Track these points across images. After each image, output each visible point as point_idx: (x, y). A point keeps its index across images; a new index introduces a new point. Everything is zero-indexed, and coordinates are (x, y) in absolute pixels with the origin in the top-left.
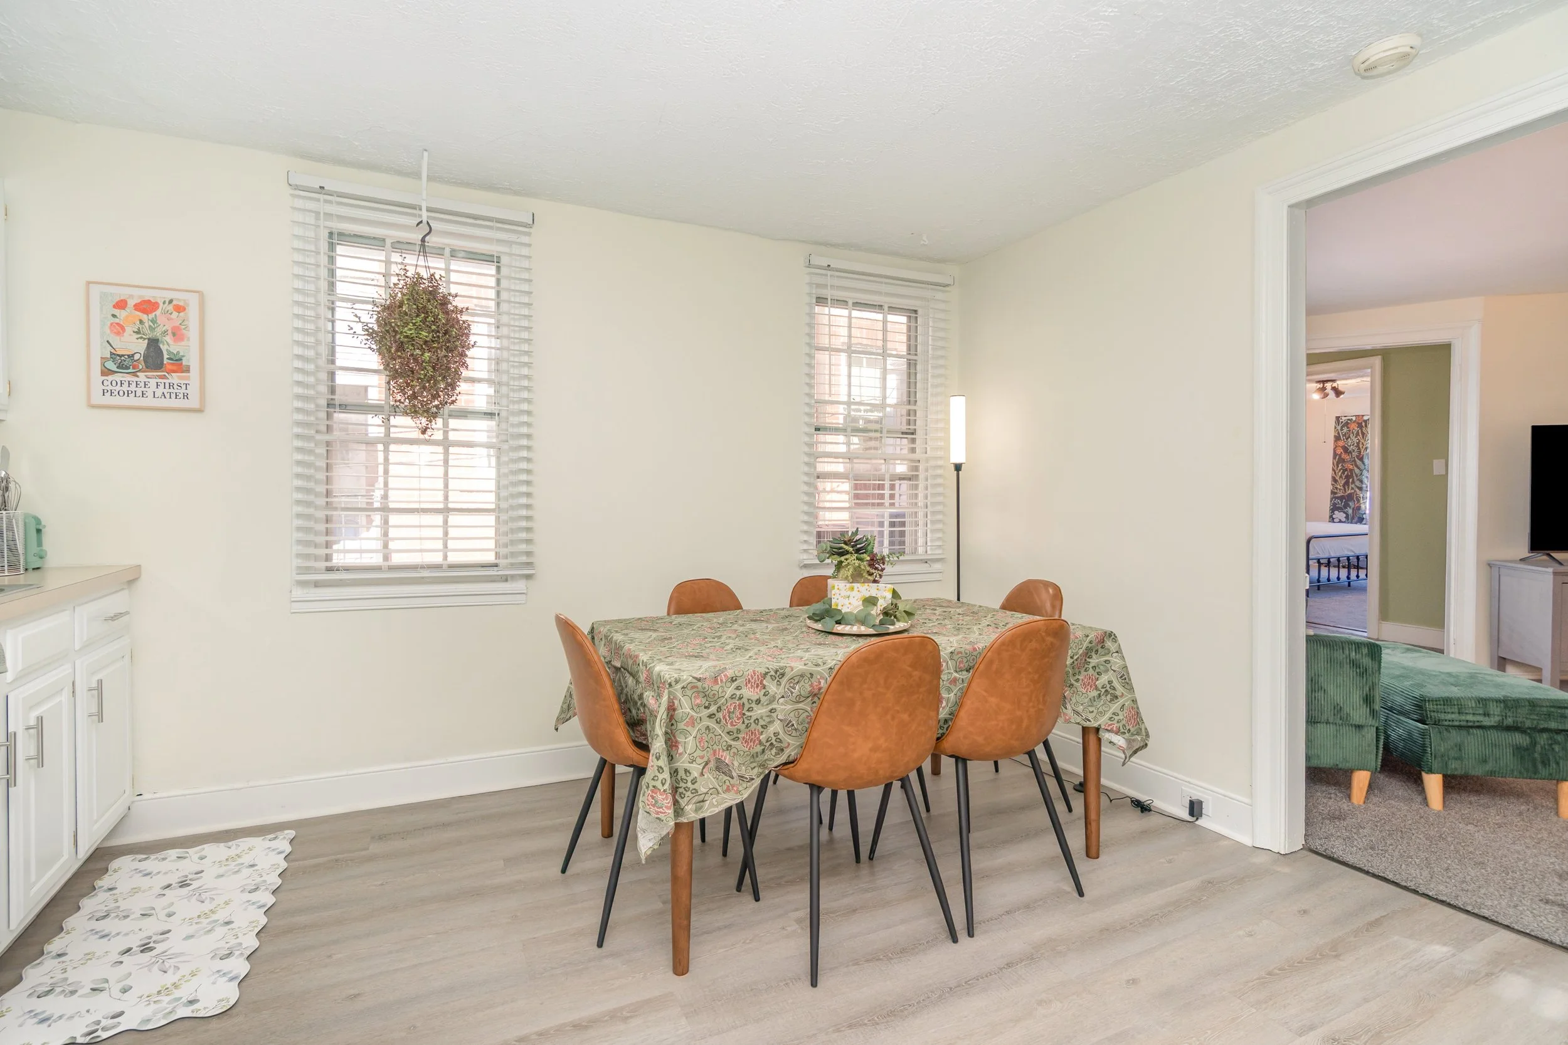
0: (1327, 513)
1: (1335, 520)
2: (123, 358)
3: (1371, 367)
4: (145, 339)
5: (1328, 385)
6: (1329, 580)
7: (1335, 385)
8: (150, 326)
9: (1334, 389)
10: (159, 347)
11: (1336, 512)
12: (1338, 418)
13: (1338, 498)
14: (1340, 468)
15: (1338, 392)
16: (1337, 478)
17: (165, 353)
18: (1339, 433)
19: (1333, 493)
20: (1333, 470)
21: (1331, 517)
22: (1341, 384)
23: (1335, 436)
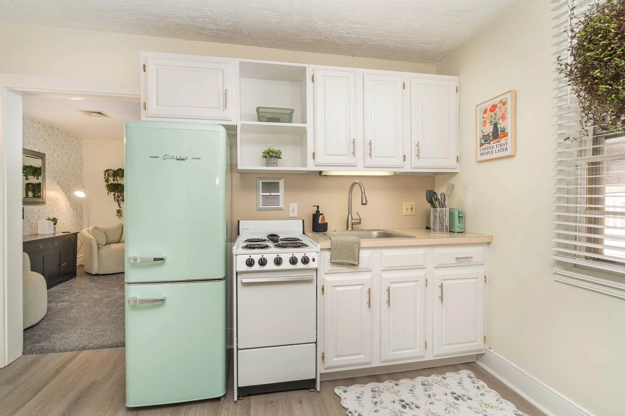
2: (486, 137)
4: (493, 124)
8: (494, 117)
10: (497, 126)
17: (499, 129)
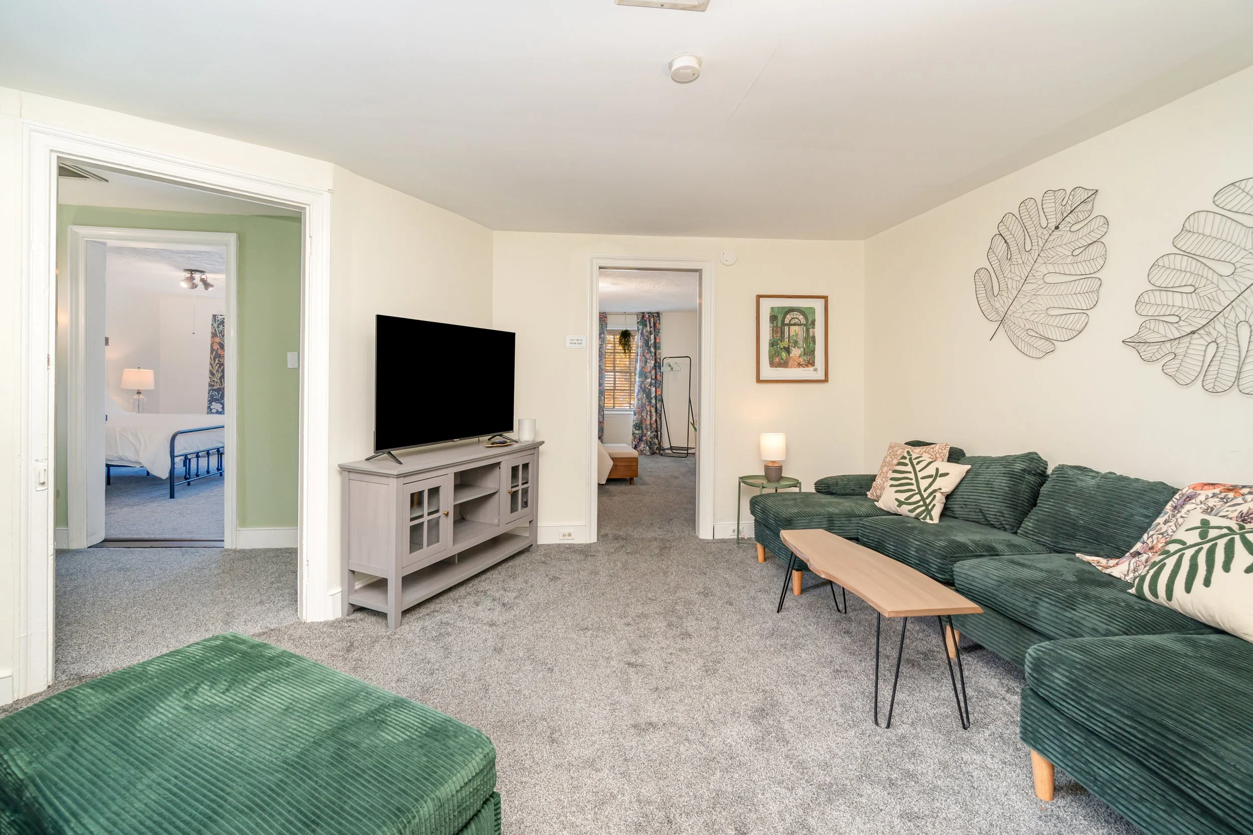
0: (206, 404)
1: (213, 411)
3: (226, 245)
5: (197, 276)
6: (208, 472)
7: (204, 277)
9: (204, 281)
11: (214, 403)
12: (214, 316)
13: (213, 390)
14: (217, 362)
15: (207, 285)
16: (215, 372)
18: (215, 330)
19: (210, 385)
20: (211, 364)
21: (209, 407)
22: (209, 277)
23: (212, 333)
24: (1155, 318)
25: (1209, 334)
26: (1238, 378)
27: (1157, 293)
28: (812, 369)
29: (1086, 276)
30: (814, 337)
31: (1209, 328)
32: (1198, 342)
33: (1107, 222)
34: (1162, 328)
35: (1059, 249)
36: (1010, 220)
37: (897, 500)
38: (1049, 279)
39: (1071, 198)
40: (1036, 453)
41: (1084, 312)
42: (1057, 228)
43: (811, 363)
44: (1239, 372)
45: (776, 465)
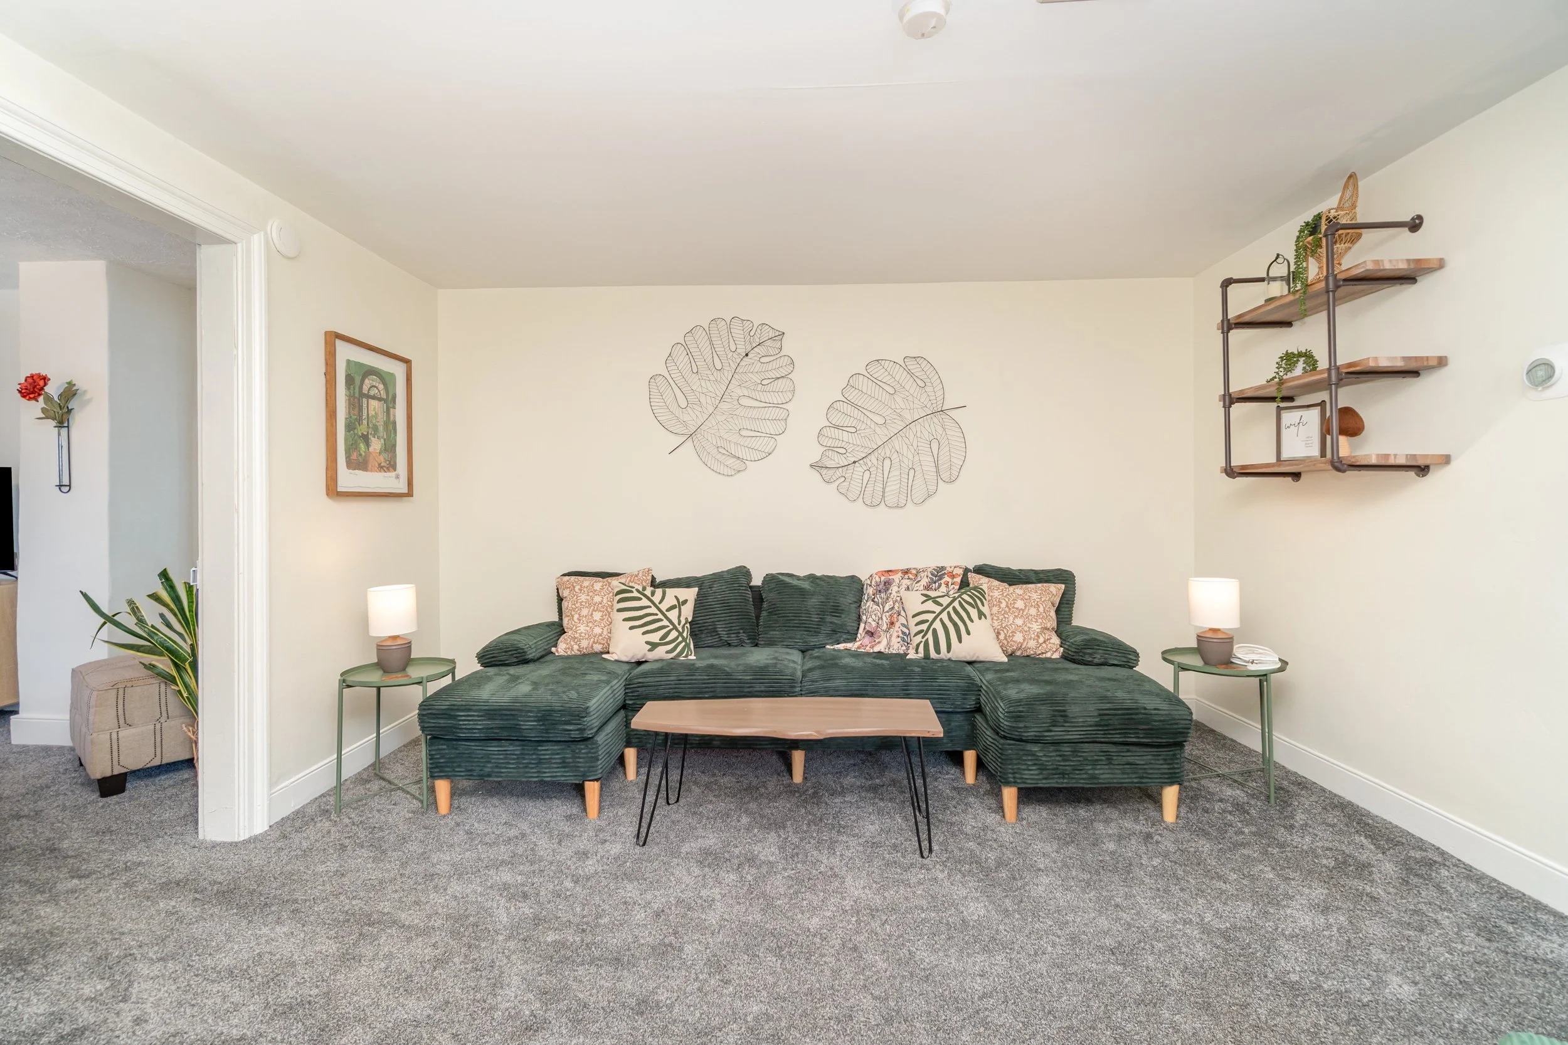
24: (831, 448)
25: (866, 464)
26: (883, 496)
27: (832, 429)
28: (393, 474)
29: (777, 406)
30: (395, 423)
31: (867, 460)
32: (859, 469)
33: (793, 363)
34: (836, 457)
35: (750, 375)
36: (699, 333)
37: (647, 643)
38: (743, 401)
39: (758, 331)
40: (745, 567)
41: (771, 436)
42: (747, 355)
43: (392, 466)
44: (884, 492)
45: (399, 642)
